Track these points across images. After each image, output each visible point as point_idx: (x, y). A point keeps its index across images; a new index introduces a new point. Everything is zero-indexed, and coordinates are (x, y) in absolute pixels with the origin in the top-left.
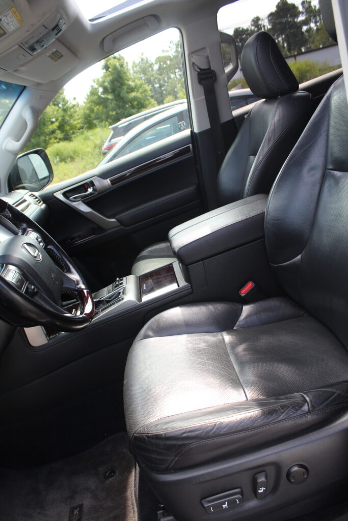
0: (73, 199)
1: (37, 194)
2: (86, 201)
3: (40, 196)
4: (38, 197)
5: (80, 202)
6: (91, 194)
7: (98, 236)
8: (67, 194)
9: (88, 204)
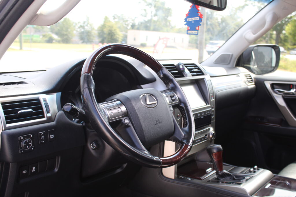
0: (277, 92)
1: (253, 76)
2: (285, 97)
3: (255, 78)
4: (253, 78)
5: (281, 96)
6: (293, 94)
7: (281, 127)
8: (275, 86)
9: (286, 100)
